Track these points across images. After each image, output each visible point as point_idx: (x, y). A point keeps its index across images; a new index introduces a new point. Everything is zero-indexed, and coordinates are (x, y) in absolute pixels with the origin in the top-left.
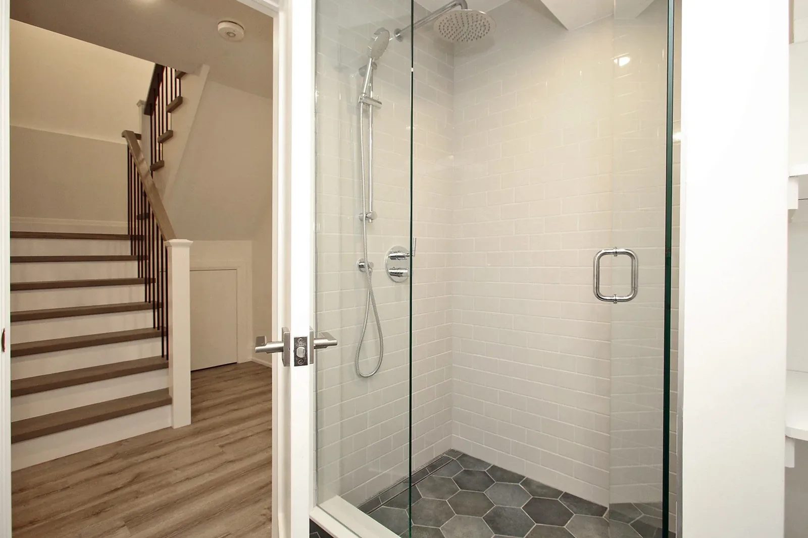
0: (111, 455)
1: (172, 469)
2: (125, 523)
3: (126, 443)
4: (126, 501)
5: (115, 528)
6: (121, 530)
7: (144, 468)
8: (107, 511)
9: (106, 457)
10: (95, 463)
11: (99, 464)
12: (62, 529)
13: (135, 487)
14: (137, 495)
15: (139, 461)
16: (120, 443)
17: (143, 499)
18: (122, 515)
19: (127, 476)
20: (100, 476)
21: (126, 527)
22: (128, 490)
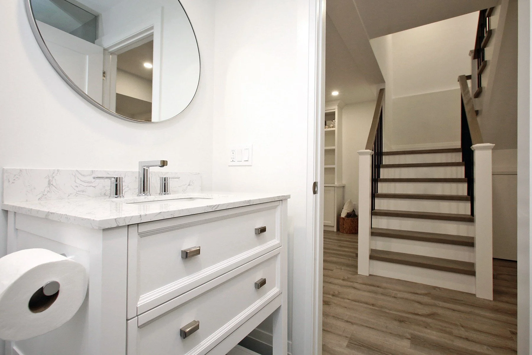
0: (426, 292)
1: (458, 324)
2: (411, 338)
3: (438, 290)
4: (419, 325)
5: (405, 336)
6: (406, 340)
7: (440, 311)
8: (406, 323)
9: (423, 292)
10: (415, 292)
11: (418, 294)
12: (382, 317)
13: (429, 320)
14: (427, 326)
15: (440, 305)
16: (435, 288)
17: (429, 331)
18: (412, 332)
19: (427, 310)
20: (414, 301)
21: (410, 340)
22: (424, 319)
